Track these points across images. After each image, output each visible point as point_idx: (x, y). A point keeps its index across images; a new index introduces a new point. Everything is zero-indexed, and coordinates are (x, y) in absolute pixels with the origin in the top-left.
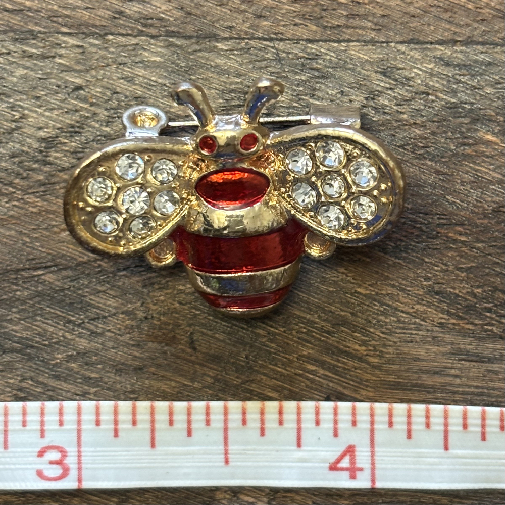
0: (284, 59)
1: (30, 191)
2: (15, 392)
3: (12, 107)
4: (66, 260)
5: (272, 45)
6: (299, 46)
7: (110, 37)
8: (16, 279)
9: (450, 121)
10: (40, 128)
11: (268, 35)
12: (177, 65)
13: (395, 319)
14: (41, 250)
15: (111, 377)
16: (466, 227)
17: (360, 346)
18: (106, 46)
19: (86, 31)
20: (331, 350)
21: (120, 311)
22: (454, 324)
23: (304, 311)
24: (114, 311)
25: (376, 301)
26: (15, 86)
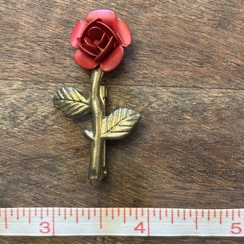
0: (122, 91)
1: (39, 133)
2: (33, 198)
3: (34, 105)
4: (50, 155)
5: (118, 86)
6: (127, 87)
7: (66, 83)
8: (34, 161)
9: (175, 112)
10: (43, 112)
11: (117, 83)
12: (87, 93)
13: (157, 176)
14: (42, 152)
15: (64, 193)
16: (180, 146)
17: (145, 184)
18: (64, 86)
19: (58, 81)
20: (136, 185)
21: (67, 172)
22: (176, 177)
23: (127, 173)
24: (65, 172)
25: (150, 169)
26: (34, 98)
